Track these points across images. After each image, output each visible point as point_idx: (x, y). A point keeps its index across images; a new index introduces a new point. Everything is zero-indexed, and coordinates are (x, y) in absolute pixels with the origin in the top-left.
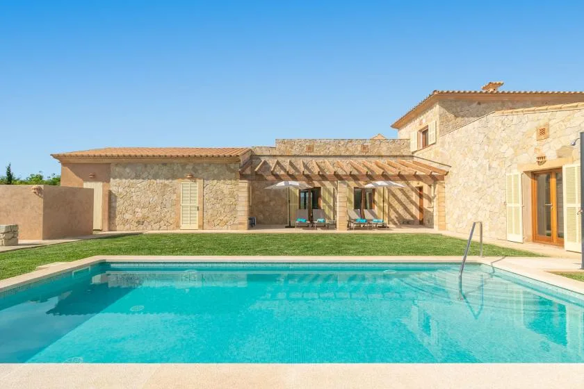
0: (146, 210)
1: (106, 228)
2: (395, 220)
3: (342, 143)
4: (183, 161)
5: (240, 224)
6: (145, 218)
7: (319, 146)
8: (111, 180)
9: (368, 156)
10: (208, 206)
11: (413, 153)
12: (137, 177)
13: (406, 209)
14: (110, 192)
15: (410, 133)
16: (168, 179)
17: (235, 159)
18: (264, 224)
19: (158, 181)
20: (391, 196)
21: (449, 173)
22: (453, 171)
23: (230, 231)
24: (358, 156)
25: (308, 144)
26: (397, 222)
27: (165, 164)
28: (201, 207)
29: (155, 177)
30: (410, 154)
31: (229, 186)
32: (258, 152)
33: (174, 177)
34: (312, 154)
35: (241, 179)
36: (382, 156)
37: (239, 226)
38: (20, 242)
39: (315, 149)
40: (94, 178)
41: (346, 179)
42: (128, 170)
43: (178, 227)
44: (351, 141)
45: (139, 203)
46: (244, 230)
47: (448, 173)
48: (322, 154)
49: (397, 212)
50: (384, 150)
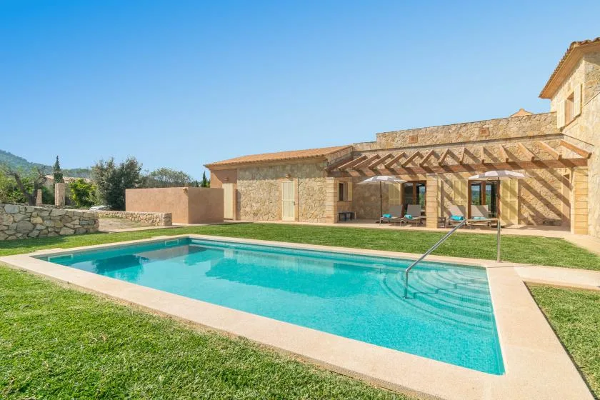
0: (258, 205)
1: (235, 218)
2: (530, 219)
3: (454, 128)
4: (283, 163)
5: (328, 217)
6: (258, 211)
7: (423, 136)
8: (238, 181)
9: (489, 141)
10: (302, 201)
11: (562, 129)
12: (253, 178)
13: (548, 205)
14: (237, 190)
15: (558, 104)
16: (272, 179)
17: (322, 158)
18: (365, 218)
19: (267, 181)
20: (524, 189)
21: (592, 156)
22: (596, 151)
23: (319, 224)
24: (474, 142)
25: (411, 134)
26: (533, 222)
27: (271, 167)
28: (297, 203)
29: (265, 178)
30: (558, 132)
31: (319, 184)
32: (359, 148)
33: (277, 177)
34: (417, 145)
35: (328, 176)
36: (510, 139)
37: (327, 220)
38: (173, 224)
39: (419, 139)
40: (228, 181)
41: (436, 171)
42: (247, 173)
43: (280, 219)
44: (465, 125)
45: (254, 198)
46: (331, 223)
47: (590, 155)
48: (428, 143)
49: (534, 210)
50: (513, 130)
